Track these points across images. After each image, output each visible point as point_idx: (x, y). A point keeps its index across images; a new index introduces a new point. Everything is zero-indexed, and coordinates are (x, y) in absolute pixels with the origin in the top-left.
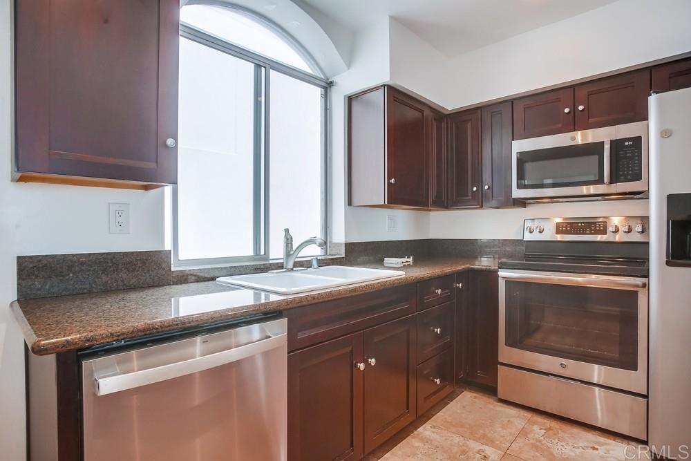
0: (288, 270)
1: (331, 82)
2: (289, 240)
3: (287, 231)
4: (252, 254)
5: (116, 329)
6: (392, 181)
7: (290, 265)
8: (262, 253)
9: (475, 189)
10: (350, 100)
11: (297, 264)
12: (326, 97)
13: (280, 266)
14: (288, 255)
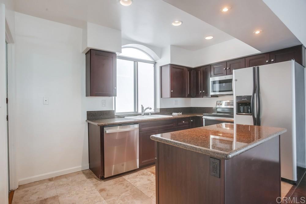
0: (142, 115)
1: (156, 62)
2: (143, 108)
3: (142, 105)
4: (134, 111)
5: (108, 123)
6: (172, 91)
7: (143, 114)
8: (136, 111)
9: (201, 92)
10: (161, 67)
11: (144, 114)
12: (155, 66)
13: (140, 114)
14: (142, 112)
